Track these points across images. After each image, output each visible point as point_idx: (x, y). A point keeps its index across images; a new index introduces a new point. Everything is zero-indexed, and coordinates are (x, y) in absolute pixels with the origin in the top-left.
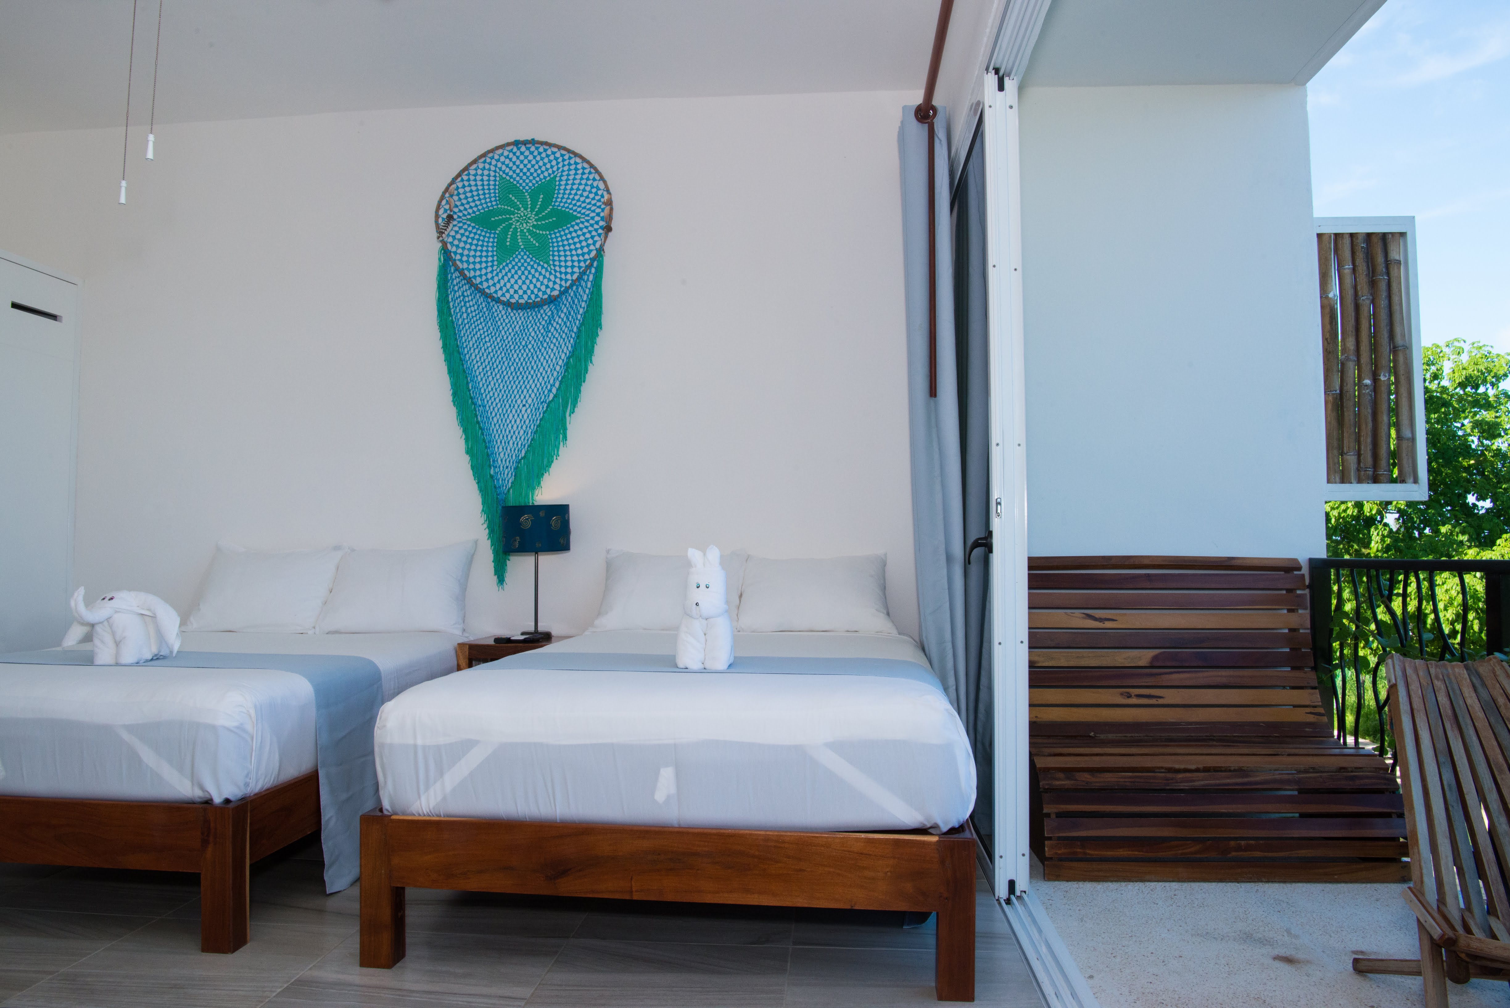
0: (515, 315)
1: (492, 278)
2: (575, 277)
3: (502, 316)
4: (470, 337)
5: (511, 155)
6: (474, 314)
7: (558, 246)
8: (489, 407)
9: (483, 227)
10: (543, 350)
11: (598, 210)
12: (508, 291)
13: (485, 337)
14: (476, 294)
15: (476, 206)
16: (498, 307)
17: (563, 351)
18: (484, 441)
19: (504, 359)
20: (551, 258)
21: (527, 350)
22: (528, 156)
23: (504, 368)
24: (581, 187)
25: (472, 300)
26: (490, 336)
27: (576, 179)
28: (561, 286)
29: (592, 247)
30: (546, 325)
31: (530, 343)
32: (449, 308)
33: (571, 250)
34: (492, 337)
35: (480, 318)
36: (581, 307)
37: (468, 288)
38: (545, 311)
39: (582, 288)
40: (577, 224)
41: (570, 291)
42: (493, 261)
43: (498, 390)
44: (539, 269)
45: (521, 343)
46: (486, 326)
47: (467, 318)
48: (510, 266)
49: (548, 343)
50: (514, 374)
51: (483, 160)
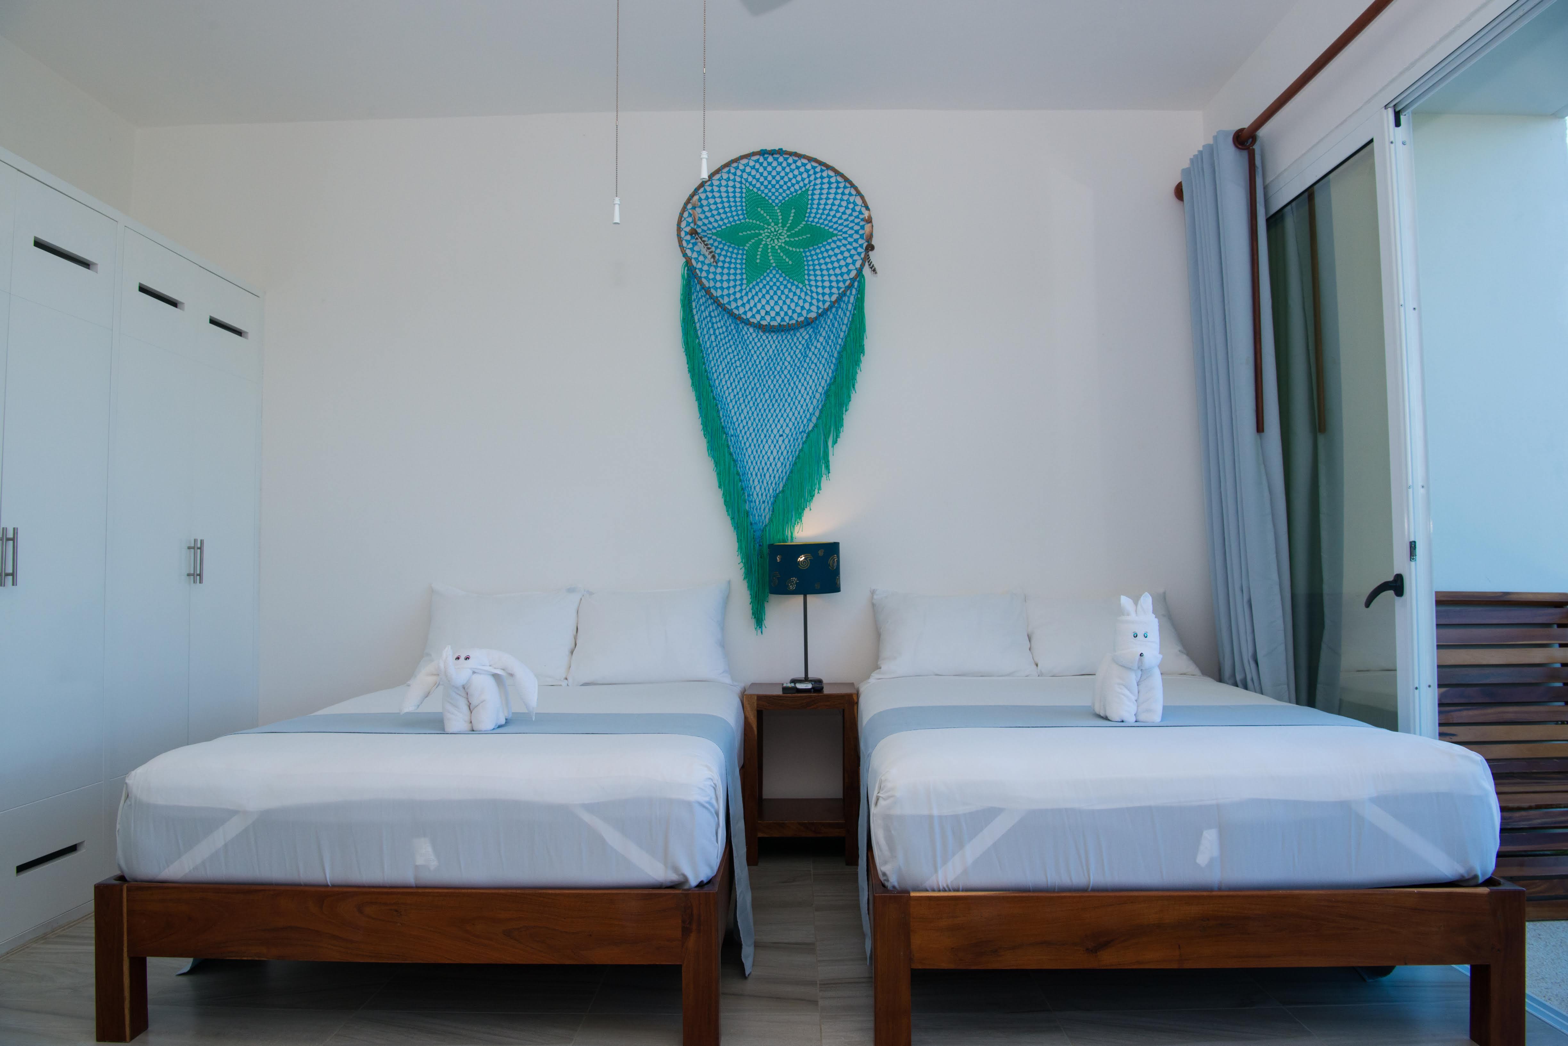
0: (767, 338)
1: (742, 297)
2: (834, 298)
3: (753, 339)
4: (719, 360)
5: (757, 166)
6: (722, 336)
7: (814, 265)
8: (743, 437)
9: (730, 242)
10: (800, 376)
11: (857, 228)
12: (758, 312)
13: (735, 361)
14: (724, 316)
15: (722, 219)
16: (748, 329)
17: (823, 377)
18: (738, 474)
19: (758, 385)
20: (806, 277)
21: (783, 376)
22: (776, 167)
23: (757, 395)
24: (837, 202)
25: (720, 321)
26: (741, 360)
27: (830, 193)
28: (818, 308)
29: (851, 267)
30: (803, 350)
31: (786, 368)
32: (696, 331)
33: (828, 270)
34: (743, 361)
35: (729, 341)
36: (841, 330)
37: (714, 308)
38: (801, 335)
39: (842, 310)
40: (834, 242)
41: (829, 313)
42: (742, 279)
43: (752, 419)
44: (794, 288)
45: (775, 369)
46: (736, 349)
47: (716, 340)
48: (761, 285)
49: (806, 369)
50: (769, 401)
51: (726, 169)
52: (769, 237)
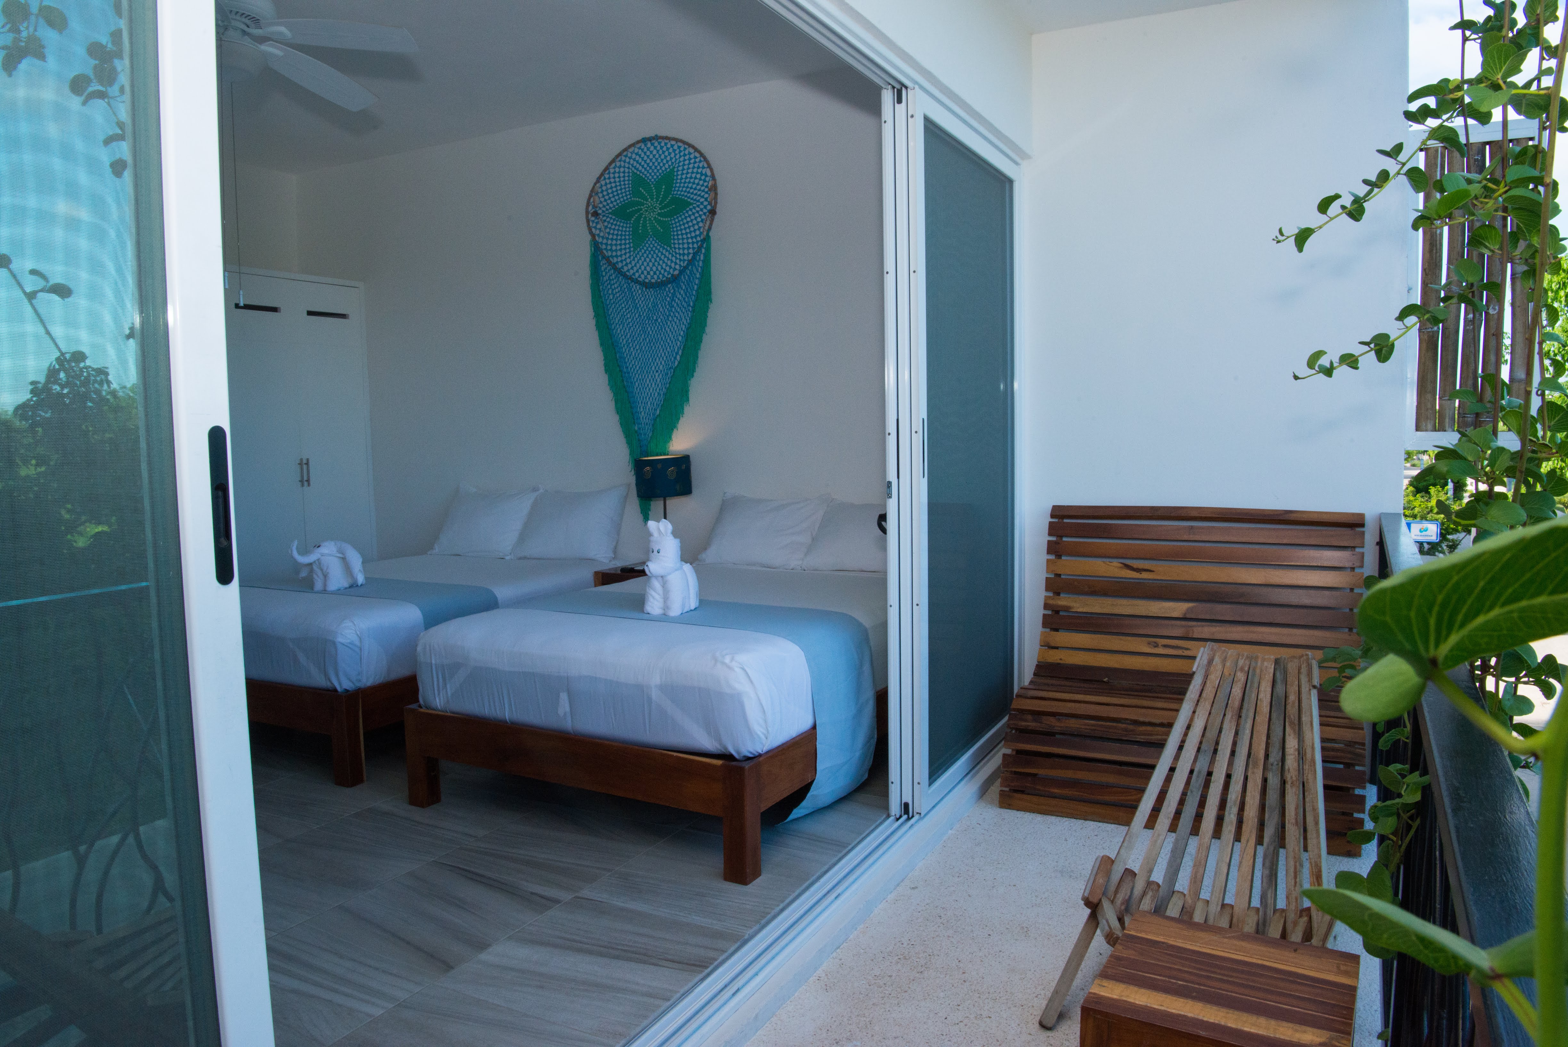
0: (648, 293)
2: (690, 257)
3: (639, 295)
4: (616, 314)
5: (640, 152)
6: (618, 294)
7: (677, 231)
8: (632, 373)
9: (621, 219)
10: (669, 323)
11: (706, 196)
12: (642, 273)
13: (627, 314)
14: (619, 278)
15: (616, 200)
16: (636, 287)
17: (683, 323)
18: (629, 402)
20: (672, 241)
21: (657, 324)
22: (653, 151)
23: (641, 340)
24: (693, 176)
25: (616, 282)
26: (631, 313)
27: (690, 168)
29: (702, 230)
30: (670, 302)
31: (659, 317)
32: (599, 291)
33: (686, 234)
35: (623, 298)
36: (695, 283)
37: (612, 273)
38: (669, 289)
39: (696, 267)
40: (691, 210)
41: (687, 270)
42: (630, 248)
43: (638, 359)
44: (664, 252)
45: (653, 318)
46: (627, 304)
47: (613, 298)
48: (643, 251)
49: (672, 317)
50: (649, 345)
51: (619, 158)
52: (647, 211)
